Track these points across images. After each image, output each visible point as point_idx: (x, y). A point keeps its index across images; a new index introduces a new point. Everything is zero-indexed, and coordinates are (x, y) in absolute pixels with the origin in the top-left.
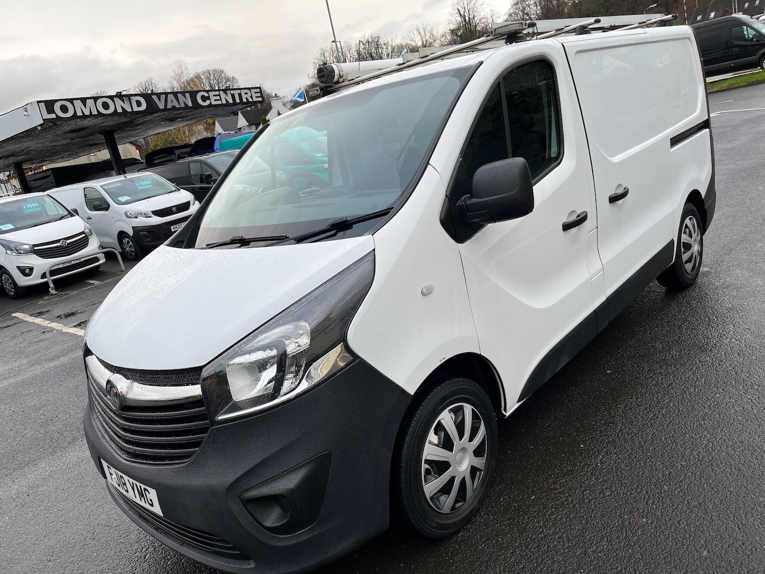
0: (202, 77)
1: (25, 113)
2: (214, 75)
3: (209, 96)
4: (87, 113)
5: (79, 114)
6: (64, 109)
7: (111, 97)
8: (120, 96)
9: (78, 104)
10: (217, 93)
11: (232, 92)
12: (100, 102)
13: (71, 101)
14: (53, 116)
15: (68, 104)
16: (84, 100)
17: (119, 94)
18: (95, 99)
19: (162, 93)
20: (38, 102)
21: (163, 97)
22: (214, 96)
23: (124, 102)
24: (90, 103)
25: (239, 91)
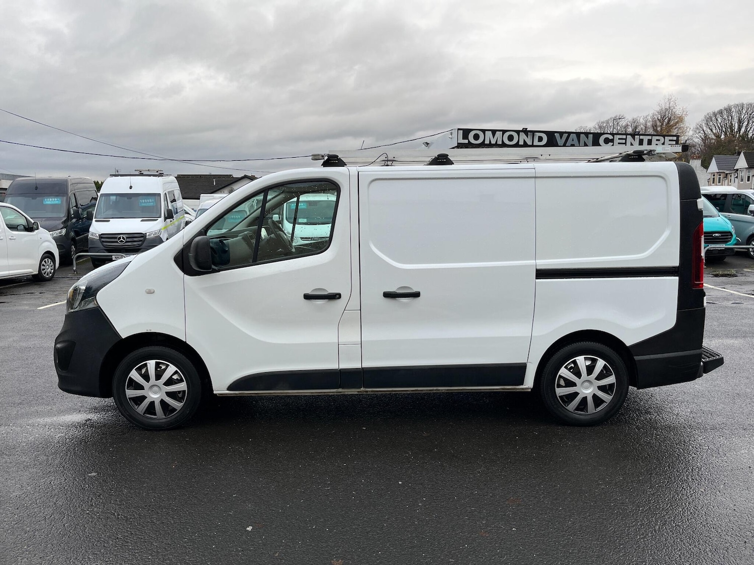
0: (733, 110)
1: (450, 136)
2: (748, 109)
3: (613, 139)
4: (493, 142)
5: (487, 142)
6: (476, 137)
7: (518, 132)
8: (525, 131)
9: (489, 134)
10: (624, 137)
11: (642, 137)
12: (507, 134)
13: (484, 131)
14: (466, 141)
15: (481, 134)
16: (494, 132)
17: (524, 129)
18: (504, 132)
19: (566, 132)
20: (459, 129)
21: (565, 136)
22: (619, 139)
23: (527, 137)
24: (499, 134)
25: (650, 137)
